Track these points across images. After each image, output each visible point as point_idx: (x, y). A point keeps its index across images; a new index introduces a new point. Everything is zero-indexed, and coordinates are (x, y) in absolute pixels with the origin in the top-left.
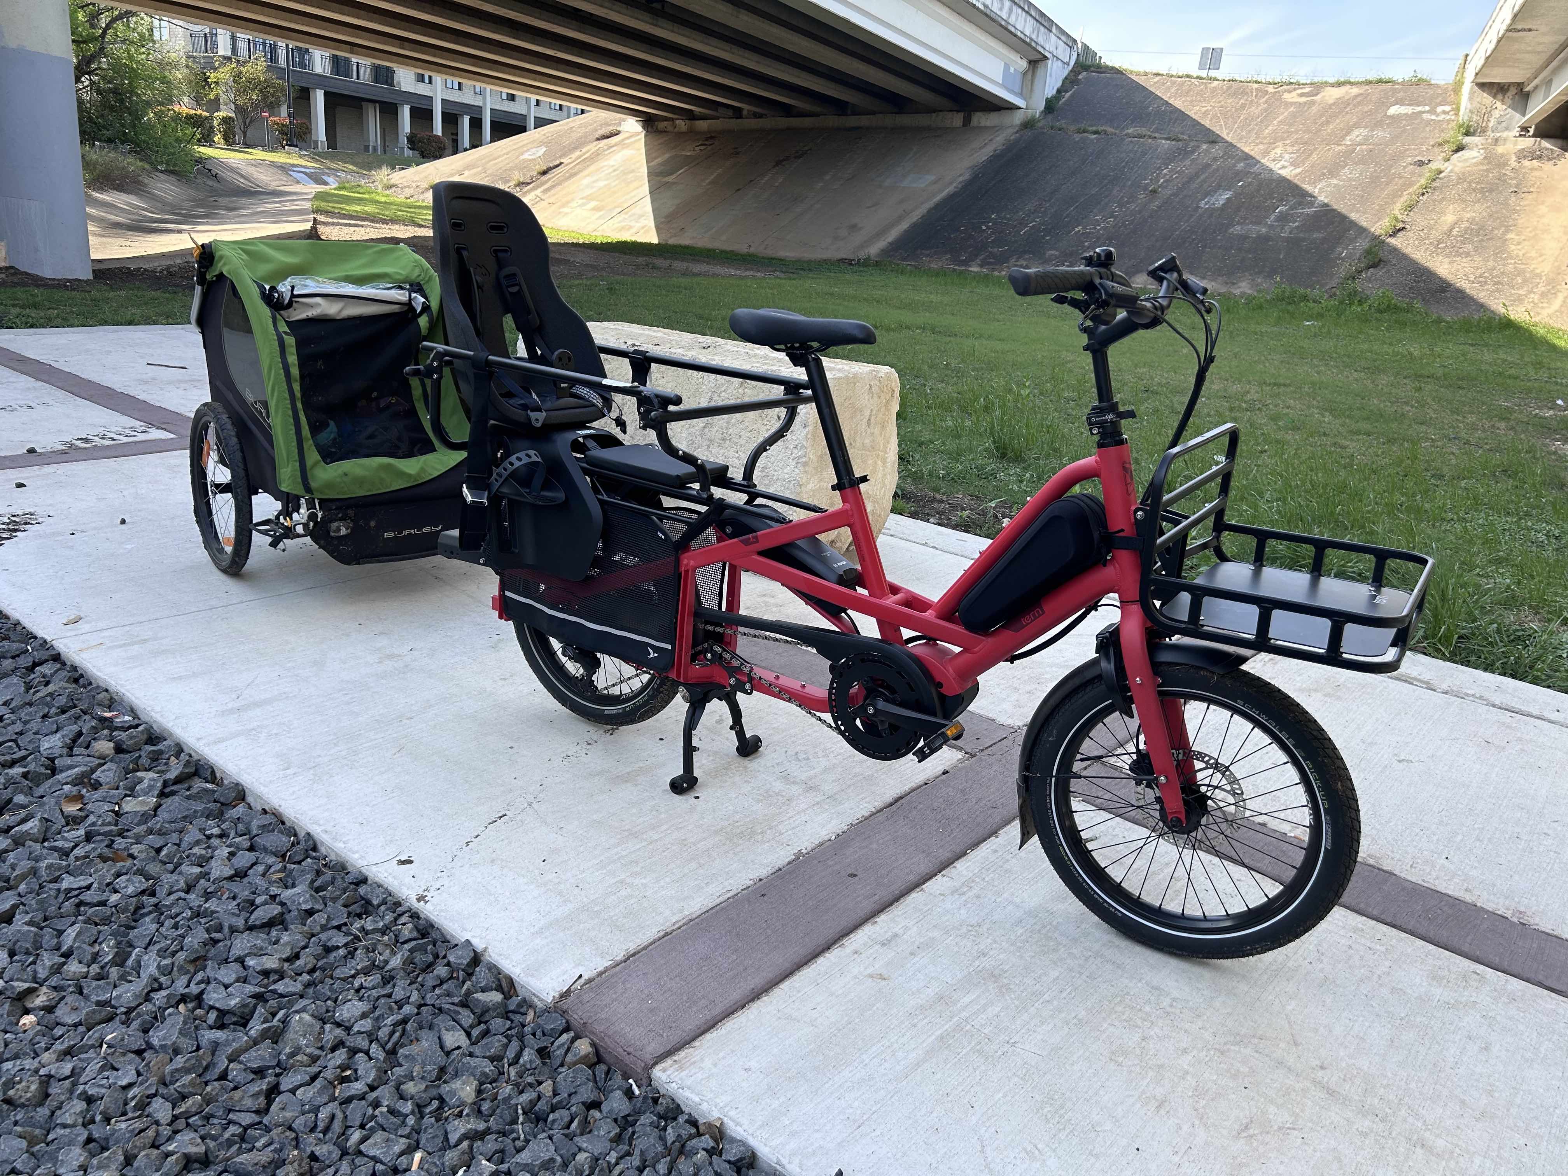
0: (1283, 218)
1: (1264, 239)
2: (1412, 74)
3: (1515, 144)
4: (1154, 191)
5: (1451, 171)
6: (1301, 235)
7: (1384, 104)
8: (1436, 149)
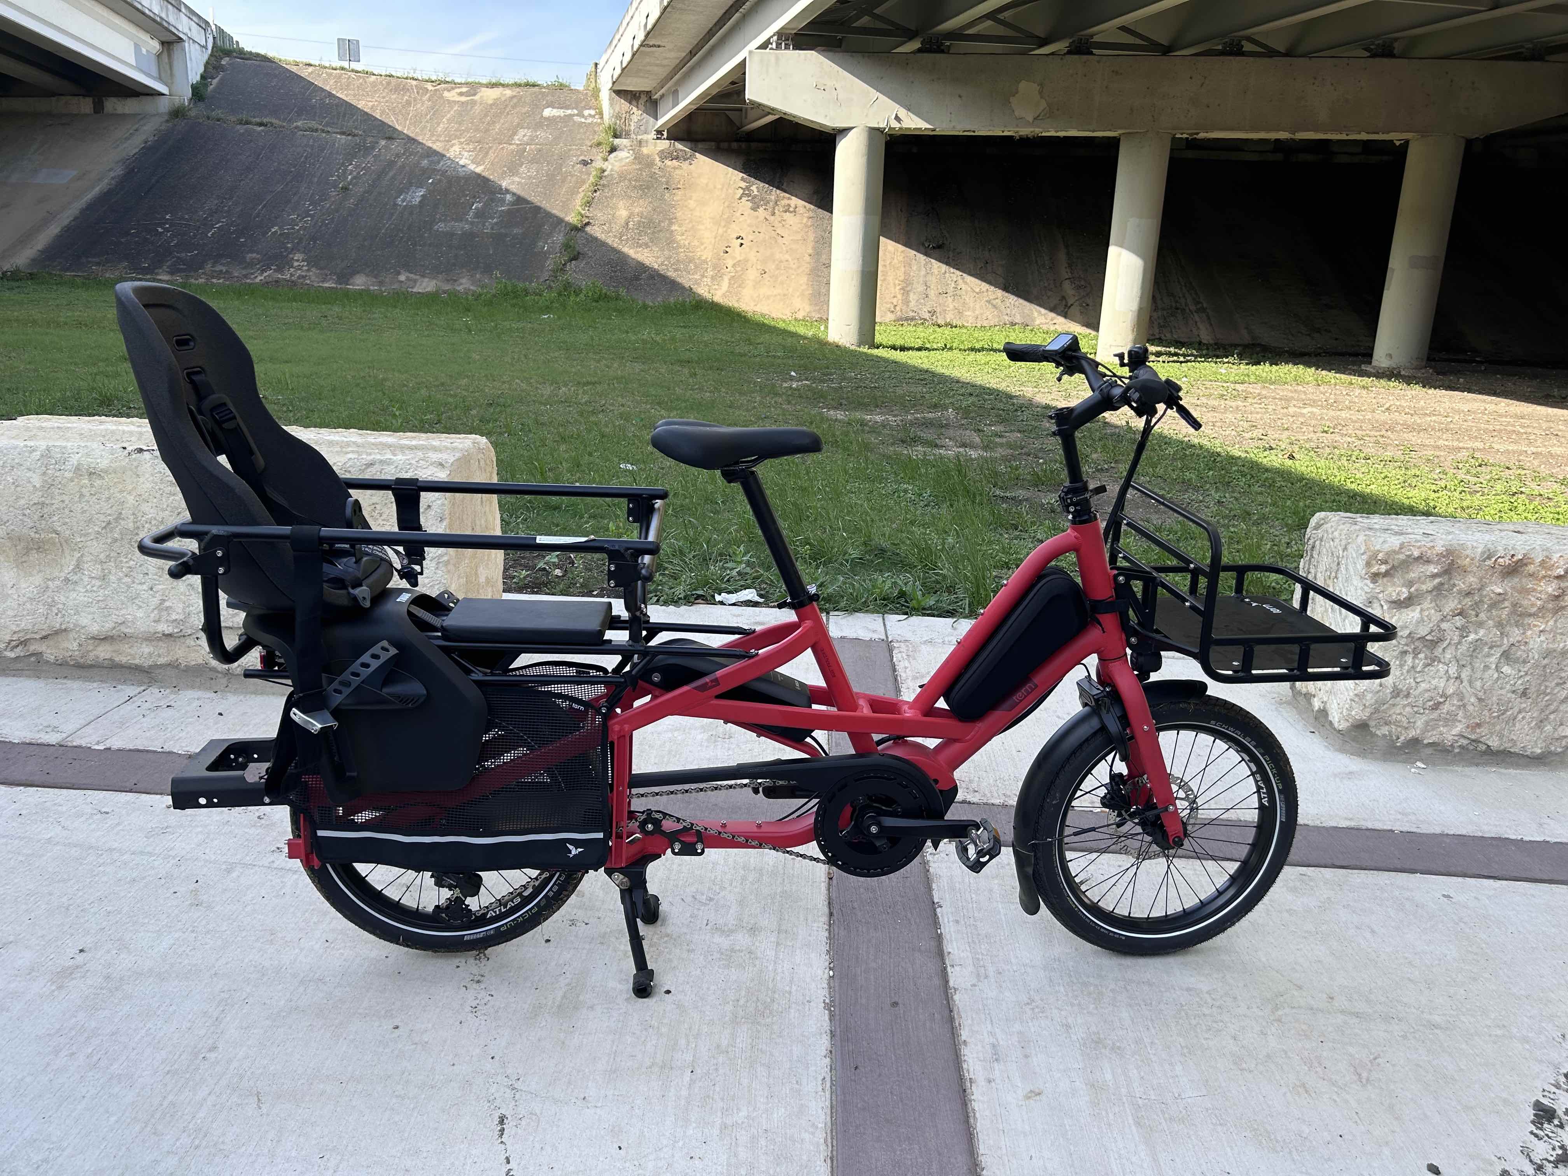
0: (479, 214)
1: (469, 236)
2: (556, 79)
3: (655, 146)
4: (345, 189)
5: (612, 170)
6: (503, 231)
7: (537, 107)
8: (594, 150)
